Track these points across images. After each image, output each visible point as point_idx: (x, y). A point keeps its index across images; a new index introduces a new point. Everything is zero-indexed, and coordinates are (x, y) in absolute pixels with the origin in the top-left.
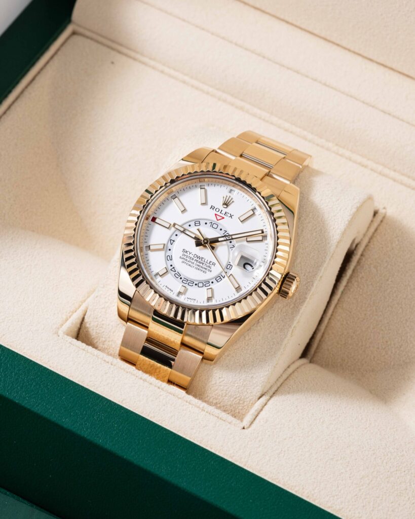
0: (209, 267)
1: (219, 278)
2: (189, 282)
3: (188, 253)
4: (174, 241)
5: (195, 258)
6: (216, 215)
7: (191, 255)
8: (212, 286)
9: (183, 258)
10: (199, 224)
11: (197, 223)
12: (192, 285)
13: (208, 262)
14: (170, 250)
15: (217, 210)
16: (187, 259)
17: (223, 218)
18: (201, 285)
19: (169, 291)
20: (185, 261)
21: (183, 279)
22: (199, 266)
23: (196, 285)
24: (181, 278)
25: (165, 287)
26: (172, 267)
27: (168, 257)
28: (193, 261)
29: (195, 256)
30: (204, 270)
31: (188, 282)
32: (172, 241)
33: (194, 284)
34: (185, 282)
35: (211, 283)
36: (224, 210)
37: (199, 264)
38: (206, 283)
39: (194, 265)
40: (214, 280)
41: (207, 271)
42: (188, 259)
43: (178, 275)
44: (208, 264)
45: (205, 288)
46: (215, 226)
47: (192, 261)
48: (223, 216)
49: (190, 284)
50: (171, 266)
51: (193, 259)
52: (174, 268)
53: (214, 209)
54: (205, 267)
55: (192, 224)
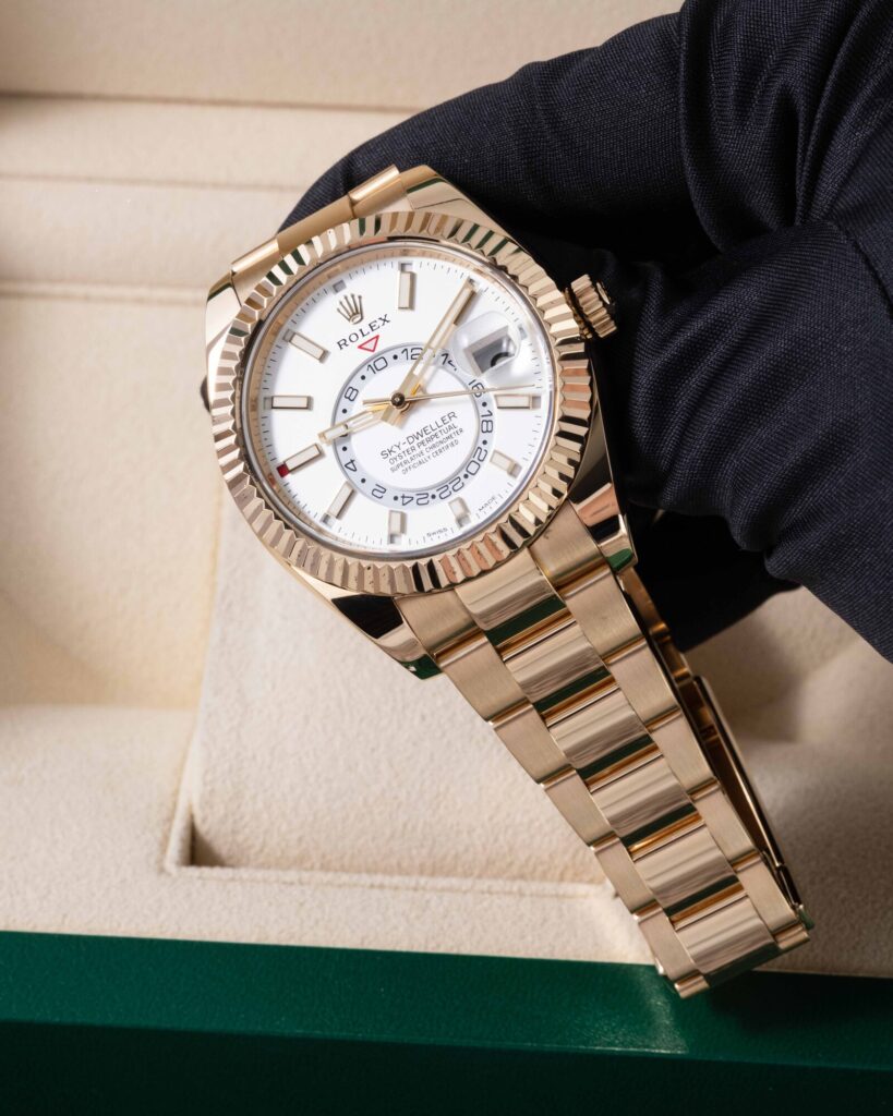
0: (450, 428)
1: (486, 424)
2: (451, 486)
3: (395, 449)
4: (352, 461)
5: (415, 444)
6: (360, 347)
7: (404, 448)
8: (491, 448)
9: (398, 466)
10: (355, 392)
11: (348, 392)
12: (460, 485)
13: (440, 423)
14: (363, 481)
15: (354, 338)
16: (405, 458)
17: (377, 337)
18: (473, 468)
19: (442, 535)
20: (406, 466)
21: (437, 494)
22: (434, 446)
23: (466, 476)
24: (433, 497)
25: (428, 539)
26: (400, 499)
27: (375, 493)
28: (418, 451)
29: (411, 440)
30: (449, 441)
31: (450, 489)
32: (351, 466)
33: (463, 479)
34: (447, 493)
35: (483, 447)
36: (364, 326)
37: (430, 444)
38: (477, 456)
39: (426, 454)
40: (484, 437)
41: (456, 437)
42: (408, 457)
43: (423, 497)
44: (444, 427)
45: (486, 465)
46: (380, 364)
47: (415, 453)
48: (373, 335)
49: (456, 488)
50: (396, 498)
51: (413, 449)
52: (403, 497)
53: (348, 342)
54: (445, 435)
55: (345, 403)
